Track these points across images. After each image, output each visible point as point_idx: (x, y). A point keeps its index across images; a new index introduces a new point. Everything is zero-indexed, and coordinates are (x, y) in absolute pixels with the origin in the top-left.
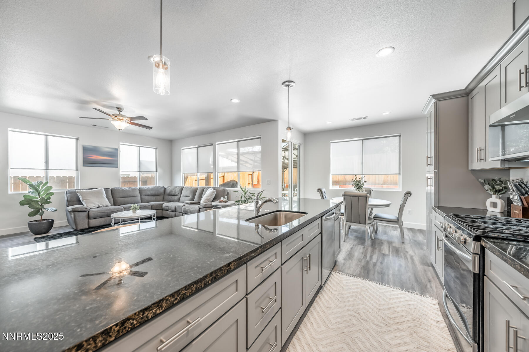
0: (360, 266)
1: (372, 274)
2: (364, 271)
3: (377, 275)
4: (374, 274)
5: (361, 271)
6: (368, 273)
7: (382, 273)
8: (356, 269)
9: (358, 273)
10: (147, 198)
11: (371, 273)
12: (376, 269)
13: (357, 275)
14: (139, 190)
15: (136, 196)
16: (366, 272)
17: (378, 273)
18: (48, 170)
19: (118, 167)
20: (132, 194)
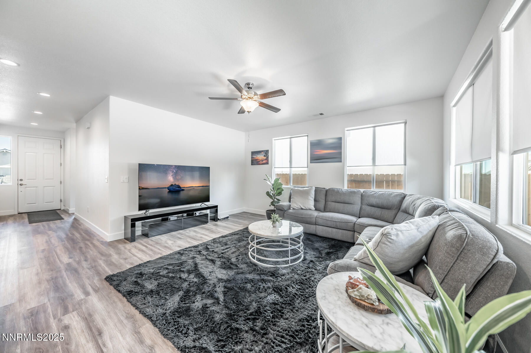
10: (368, 209)
14: (362, 195)
15: (352, 202)
18: (291, 168)
19: (341, 162)
20: (347, 199)
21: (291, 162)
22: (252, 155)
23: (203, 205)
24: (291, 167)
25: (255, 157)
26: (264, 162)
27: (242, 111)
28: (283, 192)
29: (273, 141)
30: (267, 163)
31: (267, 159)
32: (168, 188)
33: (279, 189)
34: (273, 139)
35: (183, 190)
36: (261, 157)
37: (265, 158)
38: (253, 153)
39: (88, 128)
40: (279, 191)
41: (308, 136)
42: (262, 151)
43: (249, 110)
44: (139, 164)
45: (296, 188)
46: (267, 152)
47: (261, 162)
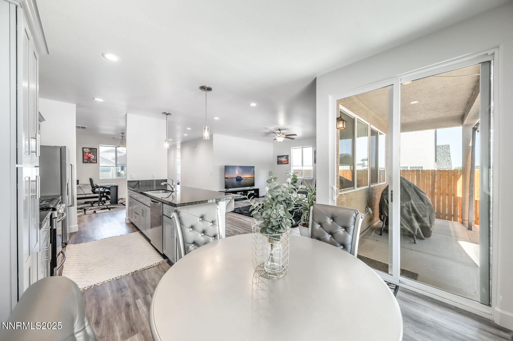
0: (149, 281)
1: (130, 282)
2: (140, 278)
3: (125, 283)
4: (128, 283)
5: (144, 277)
6: (135, 280)
7: (121, 289)
8: (149, 276)
9: (144, 273)
11: (132, 283)
12: (129, 290)
13: (143, 271)
16: (138, 280)
17: (125, 287)
21: (302, 162)
22: (278, 158)
23: (251, 188)
24: (302, 166)
25: (280, 159)
26: (286, 162)
27: (275, 139)
28: (297, 181)
29: (291, 149)
30: (288, 163)
31: (288, 161)
32: (236, 178)
33: (295, 179)
34: (291, 148)
35: (242, 179)
36: (283, 159)
37: (286, 160)
38: (278, 157)
39: (195, 147)
40: (295, 180)
41: (312, 147)
42: (284, 156)
43: (280, 141)
44: (225, 166)
45: (305, 178)
46: (287, 157)
47: (284, 163)
